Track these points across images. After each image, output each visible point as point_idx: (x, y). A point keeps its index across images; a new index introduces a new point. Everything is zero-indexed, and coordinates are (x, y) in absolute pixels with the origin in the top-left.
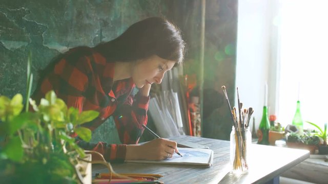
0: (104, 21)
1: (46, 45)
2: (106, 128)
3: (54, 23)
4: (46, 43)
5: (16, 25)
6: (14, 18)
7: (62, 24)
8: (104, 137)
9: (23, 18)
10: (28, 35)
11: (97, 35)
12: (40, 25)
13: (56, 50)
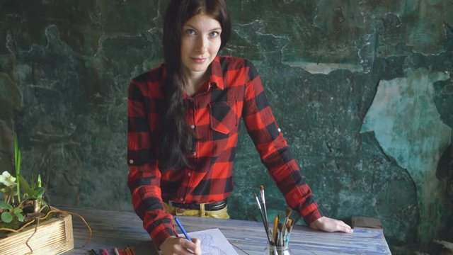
0: (383, 19)
1: (286, 63)
2: (376, 177)
3: (297, 33)
4: (285, 61)
5: (249, 41)
6: (248, 34)
7: (309, 33)
8: (372, 189)
9: (257, 32)
10: (263, 53)
11: (369, 43)
12: (278, 38)
13: (300, 68)
